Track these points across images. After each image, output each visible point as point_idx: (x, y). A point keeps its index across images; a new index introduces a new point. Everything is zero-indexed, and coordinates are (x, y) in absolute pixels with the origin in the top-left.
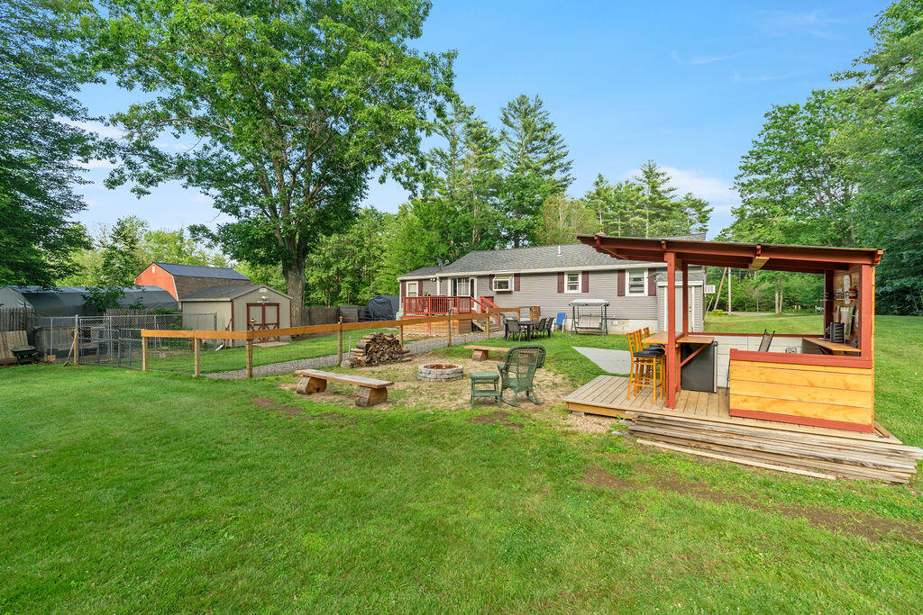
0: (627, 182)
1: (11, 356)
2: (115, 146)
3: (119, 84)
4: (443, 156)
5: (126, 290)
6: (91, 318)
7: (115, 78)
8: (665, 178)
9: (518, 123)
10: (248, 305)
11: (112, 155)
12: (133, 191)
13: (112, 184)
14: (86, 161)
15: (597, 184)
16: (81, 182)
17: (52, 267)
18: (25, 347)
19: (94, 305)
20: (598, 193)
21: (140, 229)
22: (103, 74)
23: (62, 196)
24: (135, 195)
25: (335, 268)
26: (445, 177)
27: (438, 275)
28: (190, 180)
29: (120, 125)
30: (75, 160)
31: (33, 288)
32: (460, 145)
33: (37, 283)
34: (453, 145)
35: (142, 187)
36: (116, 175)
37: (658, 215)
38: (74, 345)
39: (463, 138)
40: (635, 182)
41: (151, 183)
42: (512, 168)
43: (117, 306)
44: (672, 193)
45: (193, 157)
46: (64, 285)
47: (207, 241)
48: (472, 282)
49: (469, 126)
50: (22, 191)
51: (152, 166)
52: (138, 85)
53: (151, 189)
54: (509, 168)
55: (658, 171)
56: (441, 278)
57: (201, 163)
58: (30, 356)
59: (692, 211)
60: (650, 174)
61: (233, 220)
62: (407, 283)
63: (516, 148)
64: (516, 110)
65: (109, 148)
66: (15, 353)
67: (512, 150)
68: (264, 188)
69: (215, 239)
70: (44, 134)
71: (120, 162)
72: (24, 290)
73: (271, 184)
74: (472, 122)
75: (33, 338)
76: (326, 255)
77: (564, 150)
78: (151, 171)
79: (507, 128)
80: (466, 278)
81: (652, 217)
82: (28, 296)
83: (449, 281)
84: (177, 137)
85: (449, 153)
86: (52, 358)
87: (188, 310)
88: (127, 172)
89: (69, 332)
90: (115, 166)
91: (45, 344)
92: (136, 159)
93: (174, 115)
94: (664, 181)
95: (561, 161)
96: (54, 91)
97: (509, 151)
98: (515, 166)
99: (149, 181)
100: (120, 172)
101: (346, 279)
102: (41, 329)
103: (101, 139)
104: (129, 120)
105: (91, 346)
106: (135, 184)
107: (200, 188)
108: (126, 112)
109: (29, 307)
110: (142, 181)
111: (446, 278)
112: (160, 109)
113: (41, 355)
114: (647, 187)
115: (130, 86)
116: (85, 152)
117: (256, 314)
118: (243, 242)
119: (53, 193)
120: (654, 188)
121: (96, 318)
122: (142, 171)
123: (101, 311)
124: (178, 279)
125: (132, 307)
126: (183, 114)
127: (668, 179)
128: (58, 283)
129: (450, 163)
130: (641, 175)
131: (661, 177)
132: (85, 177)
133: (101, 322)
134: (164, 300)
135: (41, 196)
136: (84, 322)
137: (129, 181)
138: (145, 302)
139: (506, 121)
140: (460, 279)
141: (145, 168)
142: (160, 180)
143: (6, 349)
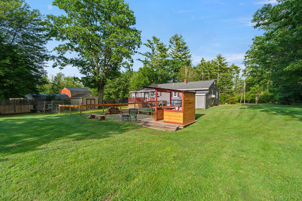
0: (212, 60)
1: (30, 111)
2: (54, 57)
3: (56, 40)
4: (150, 54)
5: (57, 95)
6: (48, 102)
7: (55, 38)
8: (224, 59)
9: (175, 42)
10: (87, 99)
11: (54, 59)
12: (59, 68)
13: (54, 66)
14: (48, 61)
15: (202, 61)
16: (46, 66)
17: (39, 89)
18: (33, 109)
19: (49, 99)
20: (202, 64)
21: (63, 76)
22: (52, 38)
23: (42, 71)
24: (60, 69)
25: (118, 88)
26: (150, 60)
27: (140, 91)
28: (74, 65)
29: (56, 50)
30: (45, 62)
31: (35, 94)
32: (155, 50)
33: (36, 93)
34: (153, 51)
35: (62, 67)
36: (55, 64)
37: (221, 71)
38: (44, 109)
39: (156, 48)
40: (214, 60)
41: (64, 66)
42: (173, 57)
43: (54, 99)
44: (226, 64)
45: (74, 59)
46: (41, 93)
47: (78, 81)
48: (149, 93)
49: (158, 45)
50: (32, 70)
51: (64, 62)
52: (61, 40)
53: (64, 67)
54: (172, 57)
55: (222, 57)
56: (141, 92)
57: (76, 61)
58: (34, 111)
59: (234, 70)
60: (219, 58)
61: (85, 76)
62: (132, 94)
63: (174, 51)
64: (174, 39)
65: (53, 58)
66: (31, 110)
67: (173, 51)
68: (93, 67)
69: (80, 81)
70: (38, 56)
71: (56, 61)
72: (33, 95)
73: (95, 66)
74: (159, 44)
75: (34, 107)
76: (115, 84)
77: (189, 51)
78: (64, 63)
79: (171, 44)
80: (147, 92)
81: (220, 72)
82: (33, 96)
83: (143, 93)
84: (71, 53)
85: (152, 53)
86: (39, 112)
87: (72, 100)
88: (58, 63)
89: (43, 105)
90: (55, 62)
91: (37, 108)
92: (60, 60)
93: (70, 48)
94: (224, 60)
95: (188, 54)
96: (40, 45)
97: (171, 52)
98: (174, 56)
99: (63, 65)
100: (56, 63)
101: (121, 92)
102: (37, 105)
103: (51, 55)
104: (58, 49)
105: (48, 109)
106: (60, 66)
107: (77, 67)
108: (58, 47)
109: (34, 99)
110: (61, 65)
111: (142, 92)
112: (66, 46)
113: (36, 111)
114: (218, 62)
115: (59, 40)
116: (47, 59)
117: (89, 102)
118: (87, 82)
119: (40, 70)
120: (220, 63)
121: (49, 102)
122: (61, 63)
123: (51, 100)
124: (71, 91)
125: (58, 99)
126: (72, 47)
127: (225, 59)
128: (40, 93)
129: (152, 56)
130: (216, 58)
131: (223, 59)
132: (47, 65)
133: (50, 103)
134: (66, 98)
135: (37, 71)
136: (47, 103)
137: (58, 66)
138: (62, 98)
139: (171, 42)
140: (146, 92)
141: (62, 62)
142: (66, 65)
143: (28, 109)
